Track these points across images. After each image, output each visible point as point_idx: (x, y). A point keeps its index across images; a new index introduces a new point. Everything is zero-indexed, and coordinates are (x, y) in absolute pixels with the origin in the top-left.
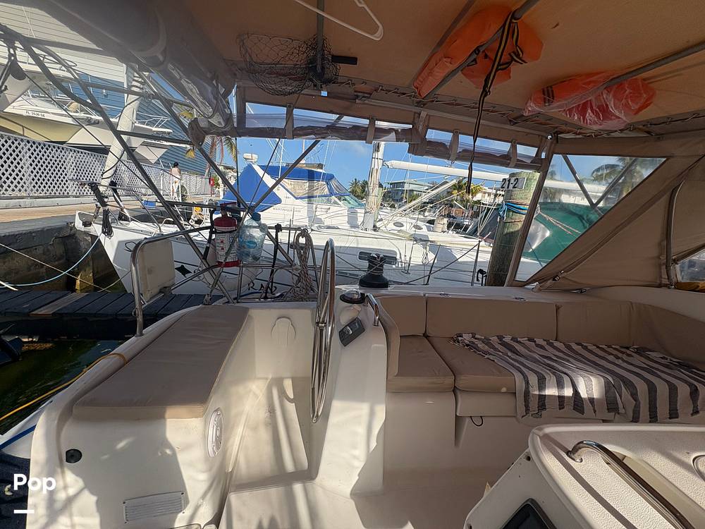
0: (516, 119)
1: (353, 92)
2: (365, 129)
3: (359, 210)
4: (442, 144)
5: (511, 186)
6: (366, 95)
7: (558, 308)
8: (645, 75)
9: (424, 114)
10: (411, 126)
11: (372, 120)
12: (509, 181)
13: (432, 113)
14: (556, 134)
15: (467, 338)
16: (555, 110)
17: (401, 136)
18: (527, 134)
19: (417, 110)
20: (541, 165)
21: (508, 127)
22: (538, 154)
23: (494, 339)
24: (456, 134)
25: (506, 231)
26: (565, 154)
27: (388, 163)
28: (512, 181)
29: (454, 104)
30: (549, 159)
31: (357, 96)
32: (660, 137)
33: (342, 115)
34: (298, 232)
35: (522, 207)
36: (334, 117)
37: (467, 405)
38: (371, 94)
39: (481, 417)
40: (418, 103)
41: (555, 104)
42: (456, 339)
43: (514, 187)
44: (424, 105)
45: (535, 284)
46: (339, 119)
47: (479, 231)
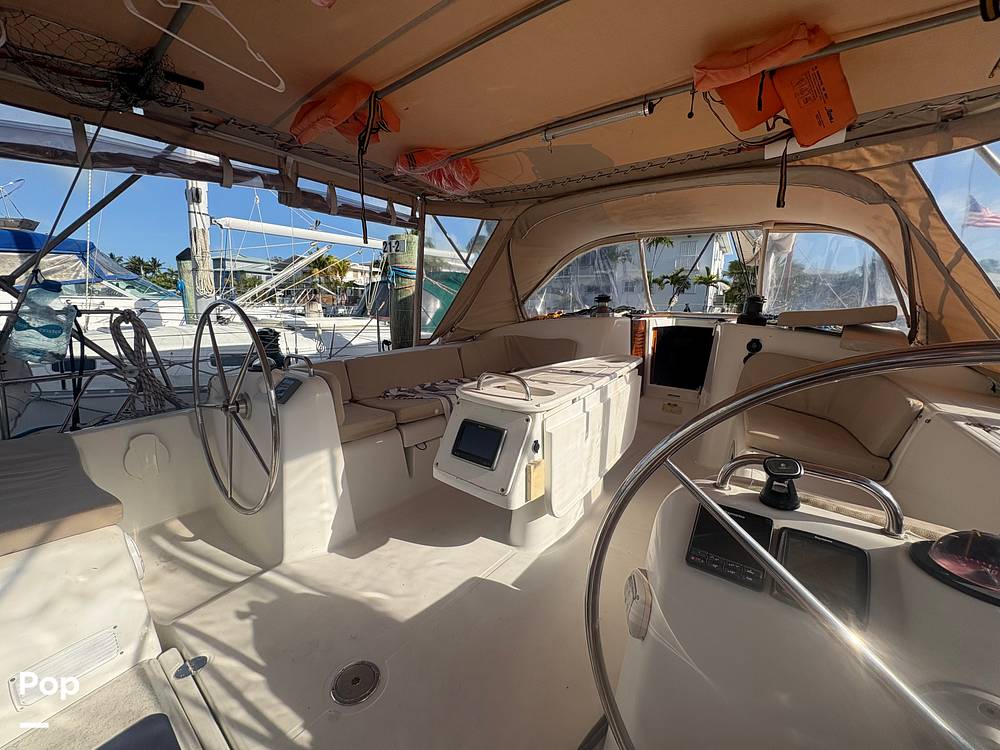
0: (388, 178)
1: (189, 117)
2: (219, 169)
3: (160, 304)
4: (318, 196)
5: (394, 249)
6: (208, 125)
7: (459, 350)
8: (472, 157)
9: (290, 159)
10: (277, 172)
11: (224, 158)
12: (390, 243)
13: (299, 159)
14: (423, 196)
15: (394, 392)
16: (419, 174)
17: (269, 182)
18: (400, 193)
19: (282, 153)
20: (417, 225)
21: (381, 184)
22: (413, 213)
23: (418, 388)
24: (332, 186)
25: (399, 298)
26: (434, 215)
27: (220, 221)
28: (393, 244)
29: (323, 154)
30: (423, 219)
31: (195, 125)
32: (492, 204)
33: (174, 145)
34: (116, 316)
35: (409, 271)
36: (163, 146)
37: (412, 435)
38: (216, 125)
39: (424, 443)
40: (282, 145)
41: (419, 169)
42: (385, 395)
43: (396, 251)
44: (289, 149)
45: (438, 340)
46: (170, 149)
47: (369, 308)
